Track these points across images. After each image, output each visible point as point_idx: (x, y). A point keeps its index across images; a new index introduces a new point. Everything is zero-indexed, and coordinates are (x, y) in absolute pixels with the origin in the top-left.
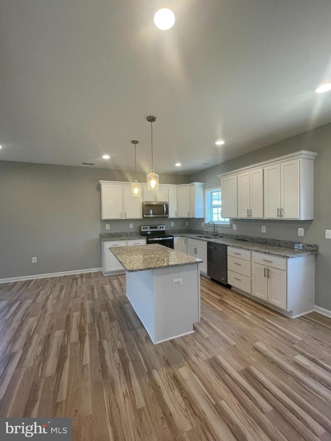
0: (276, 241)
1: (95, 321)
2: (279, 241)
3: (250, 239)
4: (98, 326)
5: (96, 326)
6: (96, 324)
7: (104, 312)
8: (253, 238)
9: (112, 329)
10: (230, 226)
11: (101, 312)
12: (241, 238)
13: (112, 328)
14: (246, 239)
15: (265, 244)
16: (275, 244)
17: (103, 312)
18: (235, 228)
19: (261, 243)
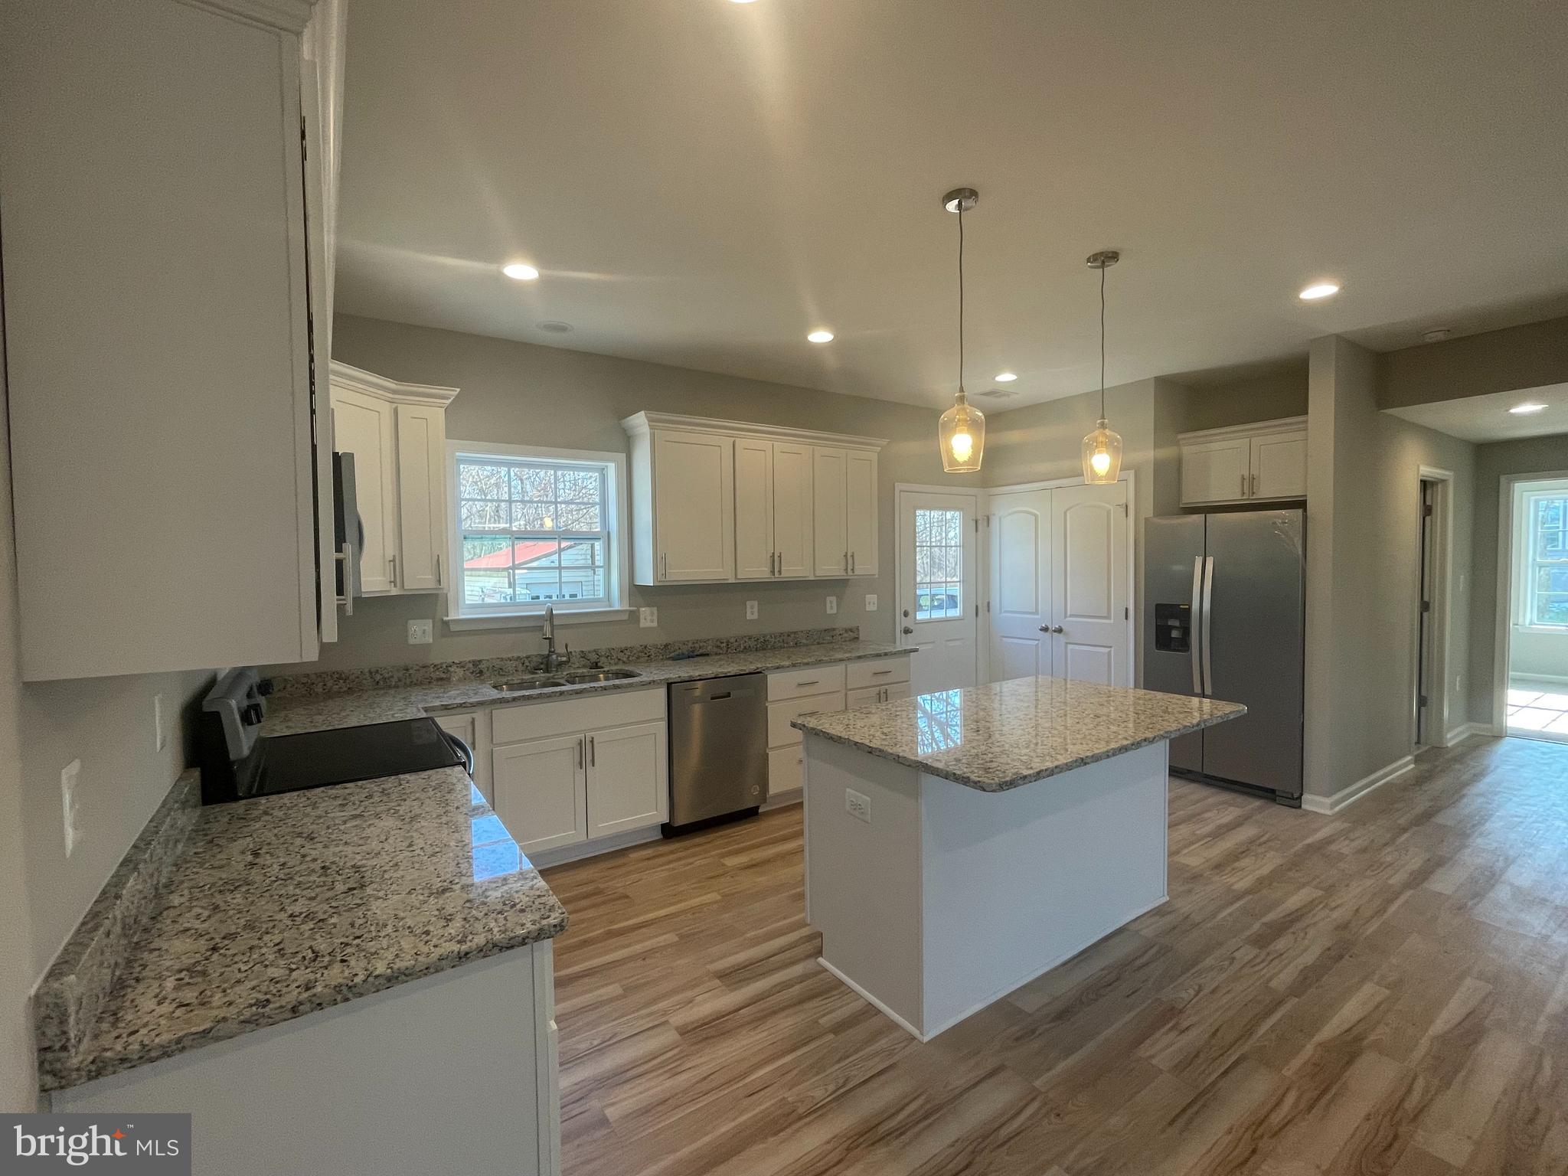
0: (789, 636)
1: (1234, 1058)
2: (795, 633)
3: (718, 647)
4: (1249, 1031)
5: (1251, 1042)
6: (1246, 1048)
7: (1152, 1057)
8: (728, 642)
9: (1213, 992)
10: (625, 617)
11: (1161, 1071)
12: (685, 649)
13: (1206, 991)
14: (701, 651)
15: (764, 649)
16: (787, 643)
17: (1154, 1062)
18: (652, 621)
19: (751, 651)
